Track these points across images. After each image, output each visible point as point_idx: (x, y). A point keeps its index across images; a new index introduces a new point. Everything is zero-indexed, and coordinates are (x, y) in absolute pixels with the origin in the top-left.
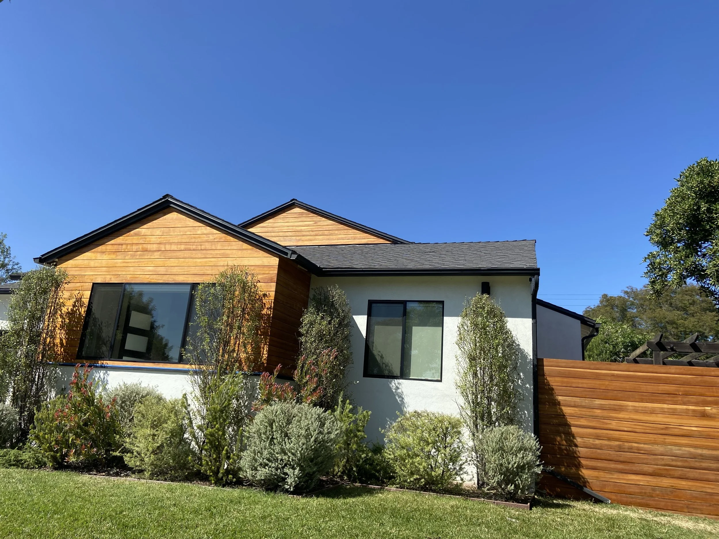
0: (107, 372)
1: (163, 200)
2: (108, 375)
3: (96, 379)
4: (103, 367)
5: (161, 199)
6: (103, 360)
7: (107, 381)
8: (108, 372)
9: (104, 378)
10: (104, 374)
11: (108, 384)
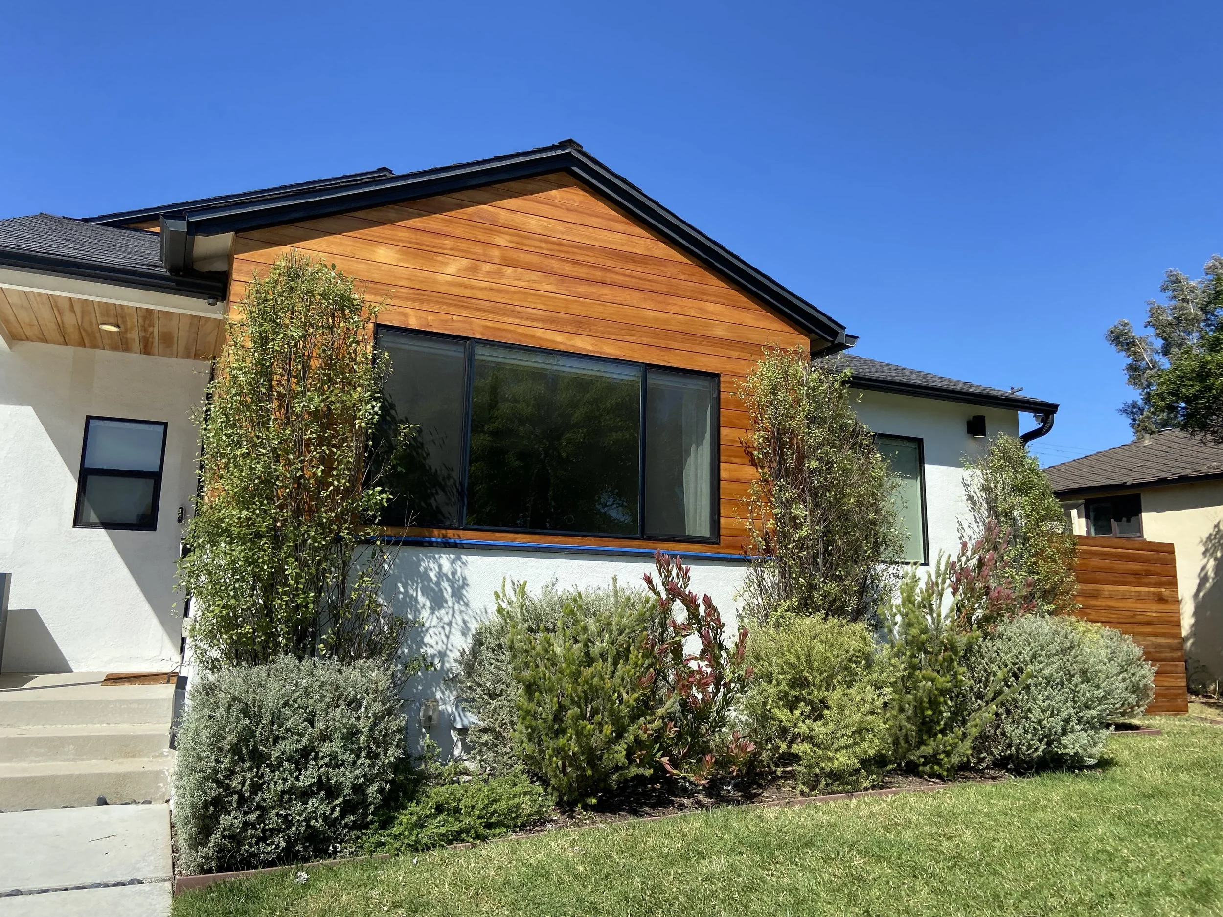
0: (459, 558)
1: (559, 152)
2: (463, 563)
3: (432, 575)
4: (448, 545)
5: (553, 148)
6: (446, 528)
7: (464, 579)
8: (464, 557)
9: (454, 573)
10: (453, 562)
11: (467, 585)
